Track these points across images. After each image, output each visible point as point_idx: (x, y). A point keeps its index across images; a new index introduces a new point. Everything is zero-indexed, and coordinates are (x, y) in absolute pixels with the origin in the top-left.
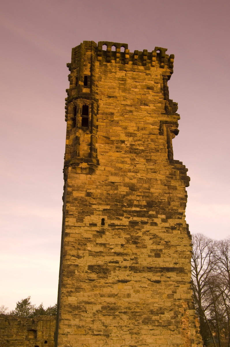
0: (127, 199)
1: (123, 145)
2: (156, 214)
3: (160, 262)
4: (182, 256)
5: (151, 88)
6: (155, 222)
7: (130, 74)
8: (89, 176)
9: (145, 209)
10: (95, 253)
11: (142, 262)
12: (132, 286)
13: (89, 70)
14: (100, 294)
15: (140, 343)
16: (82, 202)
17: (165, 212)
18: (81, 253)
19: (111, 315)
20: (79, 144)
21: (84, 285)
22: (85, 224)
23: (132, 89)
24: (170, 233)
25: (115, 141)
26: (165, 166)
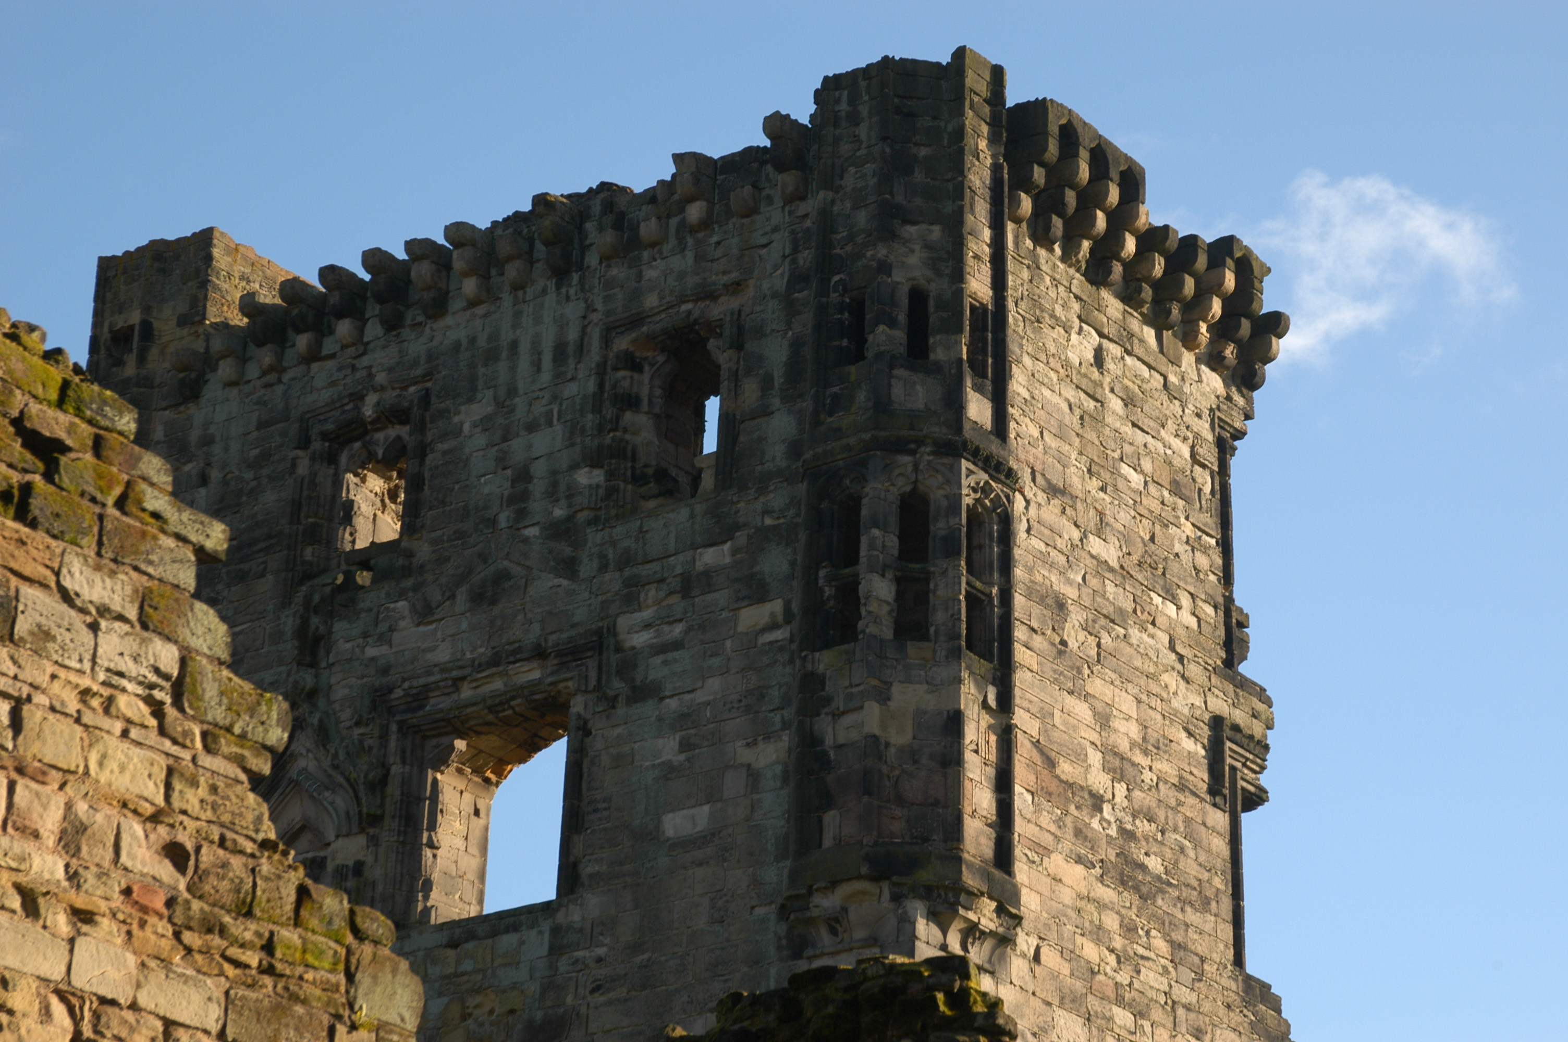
1: (1097, 823)
5: (1185, 487)
7: (1114, 361)
13: (989, 269)
20: (962, 769)
23: (1124, 469)
25: (1070, 785)
26: (1229, 1007)
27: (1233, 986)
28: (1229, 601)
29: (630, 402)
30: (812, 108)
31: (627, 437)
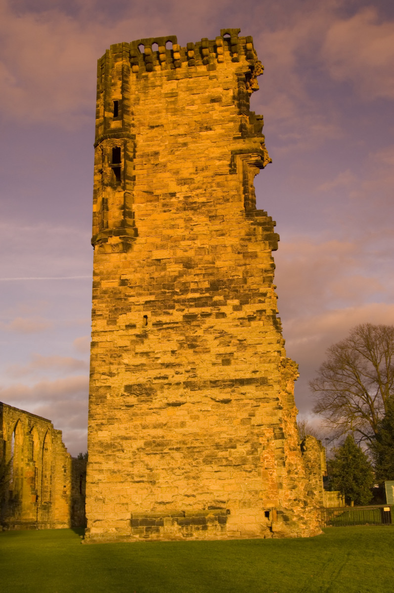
0: (179, 282)
1: (174, 200)
2: (225, 299)
3: (230, 372)
4: (264, 360)
5: (218, 99)
6: (223, 312)
7: (184, 83)
8: (124, 254)
9: (207, 295)
10: (133, 367)
11: (202, 374)
12: (187, 410)
13: (120, 90)
14: (141, 425)
15: (200, 491)
16: (115, 296)
17: (239, 294)
18: (114, 369)
19: (157, 454)
20: (108, 210)
21: (119, 414)
22: (120, 327)
23: (187, 108)
24: (246, 326)
25: (160, 195)
26: (238, 223)
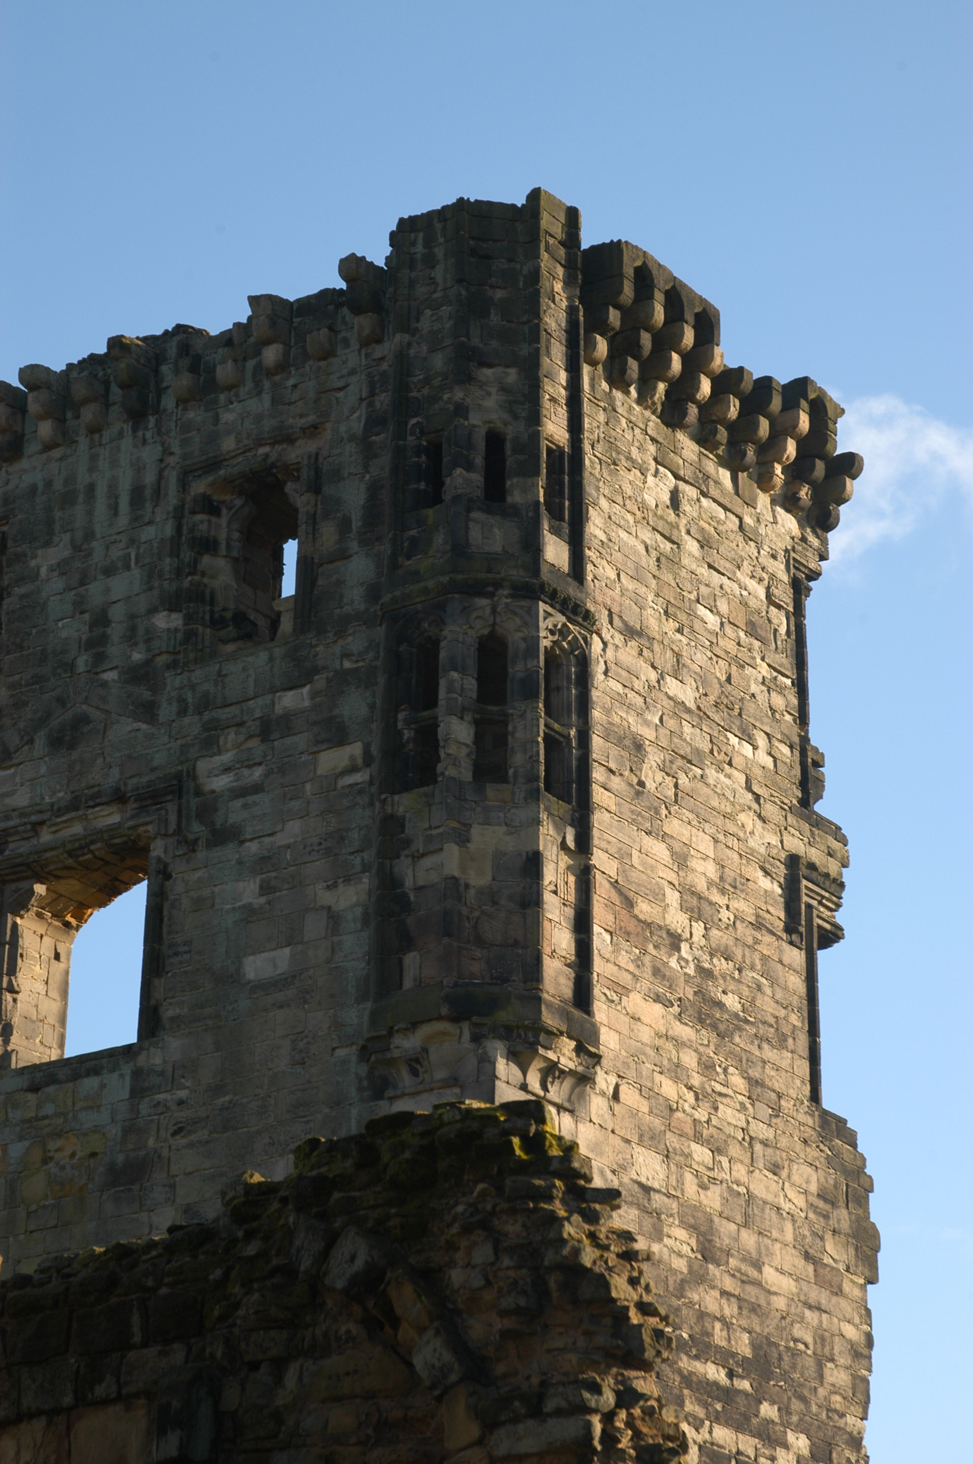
0: (691, 1304)
1: (675, 962)
2: (782, 1423)
5: (761, 628)
7: (692, 502)
8: (567, 1121)
9: (745, 1385)
13: (565, 411)
17: (808, 1419)
20: (542, 909)
23: (700, 611)
25: (649, 925)
26: (805, 1142)
27: (810, 1121)
28: (805, 740)
29: (208, 545)
30: (388, 250)
31: (206, 580)
